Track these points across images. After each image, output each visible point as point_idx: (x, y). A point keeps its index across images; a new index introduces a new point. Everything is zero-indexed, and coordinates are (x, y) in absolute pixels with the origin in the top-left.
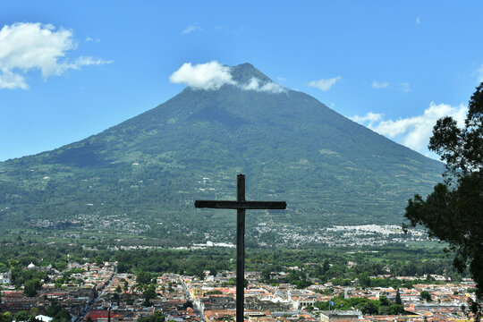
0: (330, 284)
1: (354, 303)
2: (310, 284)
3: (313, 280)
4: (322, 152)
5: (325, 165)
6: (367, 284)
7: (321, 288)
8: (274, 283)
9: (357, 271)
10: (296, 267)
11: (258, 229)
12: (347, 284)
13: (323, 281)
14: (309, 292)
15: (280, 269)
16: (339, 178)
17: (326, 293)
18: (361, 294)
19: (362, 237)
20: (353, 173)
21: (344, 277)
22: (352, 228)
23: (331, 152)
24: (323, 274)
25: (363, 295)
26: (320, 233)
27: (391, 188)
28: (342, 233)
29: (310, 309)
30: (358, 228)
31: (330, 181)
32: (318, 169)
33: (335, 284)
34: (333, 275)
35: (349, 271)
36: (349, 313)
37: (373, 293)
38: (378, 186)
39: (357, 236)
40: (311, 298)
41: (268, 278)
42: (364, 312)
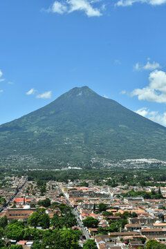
0: (127, 185)
1: (139, 194)
2: (117, 185)
3: (119, 183)
4: (120, 126)
5: (122, 132)
6: (144, 185)
7: (123, 187)
8: (101, 185)
9: (138, 179)
10: (110, 178)
11: (91, 161)
12: (134, 185)
13: (123, 184)
14: (117, 188)
15: (103, 179)
16: (128, 137)
17: (125, 189)
19: (139, 164)
20: (135, 135)
21: (133, 182)
22: (135, 160)
23: (124, 126)
24: (123, 181)
25: (143, 190)
26: (120, 162)
27: (151, 142)
28: (130, 162)
29: (119, 197)
30: (137, 160)
31: (124, 139)
32: (118, 133)
33: (129, 185)
34: (128, 181)
35: (135, 179)
36: (137, 198)
37: (147, 189)
38: (145, 141)
39: (137, 164)
40: (119, 191)
41: (97, 183)
42: (144, 198)
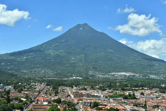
0: (112, 90)
1: (120, 96)
2: (106, 90)
3: (107, 89)
4: (108, 50)
5: (109, 54)
6: (123, 90)
7: (109, 91)
8: (95, 89)
9: (120, 86)
10: (101, 85)
11: (89, 73)
12: (117, 90)
13: (110, 89)
14: (106, 92)
15: (96, 85)
16: (114, 58)
17: (111, 92)
18: (122, 93)
19: (121, 76)
20: (118, 57)
21: (116, 88)
22: (118, 73)
23: (111, 50)
24: (110, 87)
25: (123, 93)
26: (108, 75)
27: (129, 61)
28: (114, 75)
29: (106, 97)
30: (119, 73)
31: (111, 59)
32: (107, 55)
33: (114, 90)
34: (113, 87)
35: (118, 86)
36: (119, 99)
37: (126, 93)
38: (125, 61)
39: (119, 76)
40: (107, 94)
41: (93, 88)
42: (124, 98)
